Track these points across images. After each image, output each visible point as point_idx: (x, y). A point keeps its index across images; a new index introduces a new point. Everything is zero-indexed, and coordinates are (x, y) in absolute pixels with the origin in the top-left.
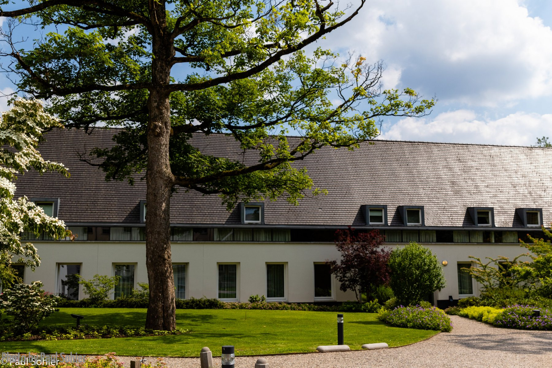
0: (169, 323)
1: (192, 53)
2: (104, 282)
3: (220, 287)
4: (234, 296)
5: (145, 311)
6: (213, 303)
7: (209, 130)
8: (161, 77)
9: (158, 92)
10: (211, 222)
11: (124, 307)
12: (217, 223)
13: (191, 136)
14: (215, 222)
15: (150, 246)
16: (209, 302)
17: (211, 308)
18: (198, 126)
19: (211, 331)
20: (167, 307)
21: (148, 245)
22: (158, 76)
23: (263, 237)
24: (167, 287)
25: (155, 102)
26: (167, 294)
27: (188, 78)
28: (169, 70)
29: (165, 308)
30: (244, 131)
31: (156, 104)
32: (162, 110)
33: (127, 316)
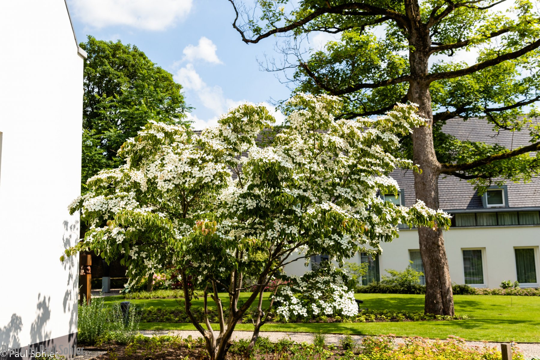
0: (448, 308)
2: (355, 269)
3: (466, 274)
6: (464, 289)
7: (467, 115)
8: (420, 69)
9: (418, 83)
10: (452, 208)
11: (376, 293)
12: (458, 208)
14: (455, 208)
20: (445, 293)
22: (417, 68)
23: (508, 220)
24: (443, 273)
25: (416, 93)
26: (445, 280)
28: (427, 60)
32: (423, 100)
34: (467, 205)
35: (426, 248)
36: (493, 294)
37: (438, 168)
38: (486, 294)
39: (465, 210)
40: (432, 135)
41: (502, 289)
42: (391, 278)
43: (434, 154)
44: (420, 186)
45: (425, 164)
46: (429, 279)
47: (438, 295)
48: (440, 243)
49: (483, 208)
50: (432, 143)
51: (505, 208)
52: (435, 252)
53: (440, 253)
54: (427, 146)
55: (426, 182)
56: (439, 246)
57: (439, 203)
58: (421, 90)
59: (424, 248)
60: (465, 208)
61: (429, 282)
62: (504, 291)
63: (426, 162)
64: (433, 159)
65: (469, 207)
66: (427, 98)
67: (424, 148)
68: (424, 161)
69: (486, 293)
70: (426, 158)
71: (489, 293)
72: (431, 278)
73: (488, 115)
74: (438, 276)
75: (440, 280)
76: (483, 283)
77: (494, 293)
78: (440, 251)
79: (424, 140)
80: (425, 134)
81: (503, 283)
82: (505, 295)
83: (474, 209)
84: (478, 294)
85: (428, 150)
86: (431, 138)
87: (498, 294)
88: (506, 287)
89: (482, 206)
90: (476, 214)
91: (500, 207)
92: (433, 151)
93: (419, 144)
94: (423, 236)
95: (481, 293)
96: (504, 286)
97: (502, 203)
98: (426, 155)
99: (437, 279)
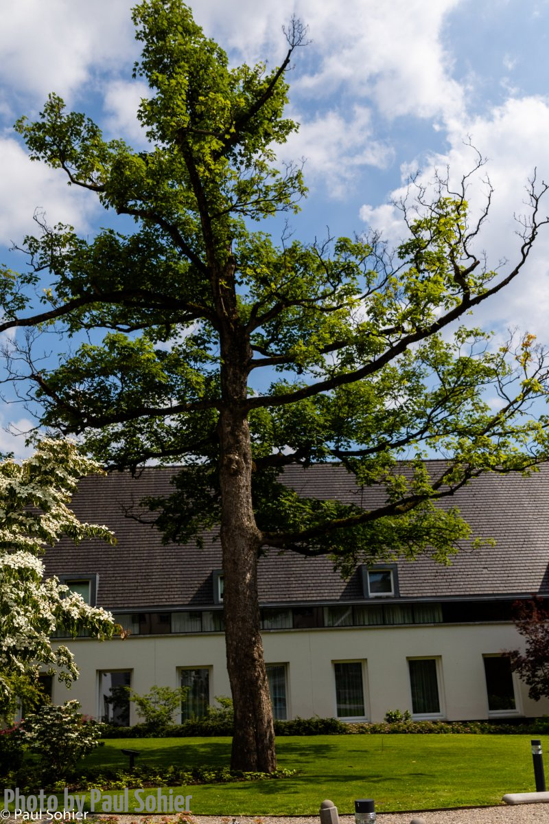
0: (266, 759)
1: (276, 350)
2: (166, 697)
3: (340, 699)
4: (361, 712)
5: (228, 740)
6: (330, 724)
7: (308, 460)
8: (234, 390)
9: (231, 411)
10: (318, 598)
11: (196, 736)
12: (327, 598)
13: (282, 471)
14: (324, 598)
15: (232, 641)
16: (325, 724)
17: (327, 734)
18: (291, 456)
19: (331, 772)
20: (261, 735)
21: (229, 638)
22: (230, 388)
23: (398, 618)
24: (260, 703)
25: (228, 426)
26: (261, 713)
27: (273, 387)
28: (245, 378)
29: (259, 737)
30: (358, 458)
31: (229, 429)
32: (238, 436)
33: (202, 750)
34: (340, 594)
35: (235, 663)
36: (372, 733)
37: (257, 538)
38: (363, 733)
39: (338, 600)
40: (250, 488)
41: (386, 723)
42: (223, 709)
43: (252, 518)
44: (229, 566)
45: (237, 533)
46: (238, 713)
47: (251, 739)
48: (256, 655)
49: (364, 599)
50: (250, 500)
51: (395, 598)
52: (249, 669)
53: (255, 670)
54: (241, 505)
55: (238, 559)
56: (254, 660)
57: (256, 592)
58: (234, 422)
59: (233, 664)
60: (338, 598)
61: (238, 717)
62: (388, 727)
63: (239, 528)
64: (250, 523)
65: (344, 596)
66: (243, 433)
67: (237, 508)
68: (236, 528)
69: (362, 731)
70: (238, 523)
71: (367, 731)
72: (240, 711)
73: (345, 461)
74: (251, 708)
75: (254, 714)
76: (364, 715)
77: (374, 731)
78: (255, 667)
79: (237, 496)
80: (239, 487)
81: (387, 715)
82: (389, 733)
83: (350, 600)
84: (350, 733)
85: (244, 510)
86: (249, 492)
87: (379, 732)
88: (393, 720)
89: (362, 595)
90: (353, 606)
91: (388, 597)
92: (251, 513)
93: (230, 502)
94: (232, 644)
95: (355, 730)
96: (391, 719)
97: (391, 591)
98: (239, 519)
99: (250, 713)
